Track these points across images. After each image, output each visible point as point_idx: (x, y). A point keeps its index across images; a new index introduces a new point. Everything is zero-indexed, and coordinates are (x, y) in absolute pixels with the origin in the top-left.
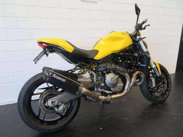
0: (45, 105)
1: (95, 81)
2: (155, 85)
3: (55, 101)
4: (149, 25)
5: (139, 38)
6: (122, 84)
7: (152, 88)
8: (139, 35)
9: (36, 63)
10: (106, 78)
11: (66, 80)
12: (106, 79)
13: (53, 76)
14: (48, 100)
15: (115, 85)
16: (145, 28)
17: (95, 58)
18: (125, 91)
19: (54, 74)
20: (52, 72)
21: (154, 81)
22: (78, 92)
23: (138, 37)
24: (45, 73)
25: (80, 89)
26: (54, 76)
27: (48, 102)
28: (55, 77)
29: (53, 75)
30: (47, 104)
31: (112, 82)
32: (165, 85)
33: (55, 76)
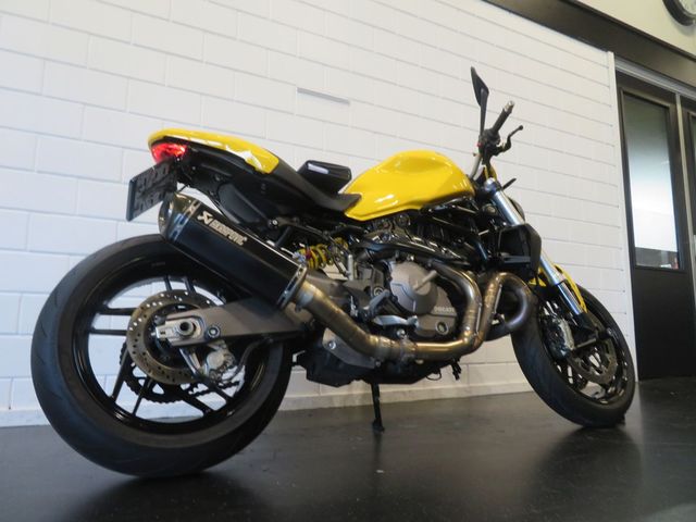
0: (153, 334)
1: (351, 279)
2: (572, 341)
4: (521, 128)
5: (494, 183)
6: (451, 311)
7: (563, 353)
8: (491, 174)
10: (392, 275)
11: (246, 239)
12: (391, 279)
13: (200, 218)
14: (169, 317)
15: (425, 305)
16: (508, 146)
17: (349, 215)
18: (466, 334)
19: (205, 213)
20: (197, 203)
21: (567, 327)
22: (289, 289)
23: (489, 182)
25: (296, 279)
26: (205, 217)
27: (167, 323)
28: (207, 222)
30: (162, 333)
31: (417, 289)
32: (608, 356)
33: (208, 217)
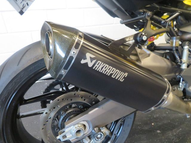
1: (184, 66)
3: (84, 126)
9: (21, 13)
13: (83, 62)
20: (78, 44)
22: (156, 106)
24: (51, 47)
25: (163, 100)
26: (88, 60)
28: (90, 65)
29: (85, 59)
30: (64, 137)
33: (92, 59)
